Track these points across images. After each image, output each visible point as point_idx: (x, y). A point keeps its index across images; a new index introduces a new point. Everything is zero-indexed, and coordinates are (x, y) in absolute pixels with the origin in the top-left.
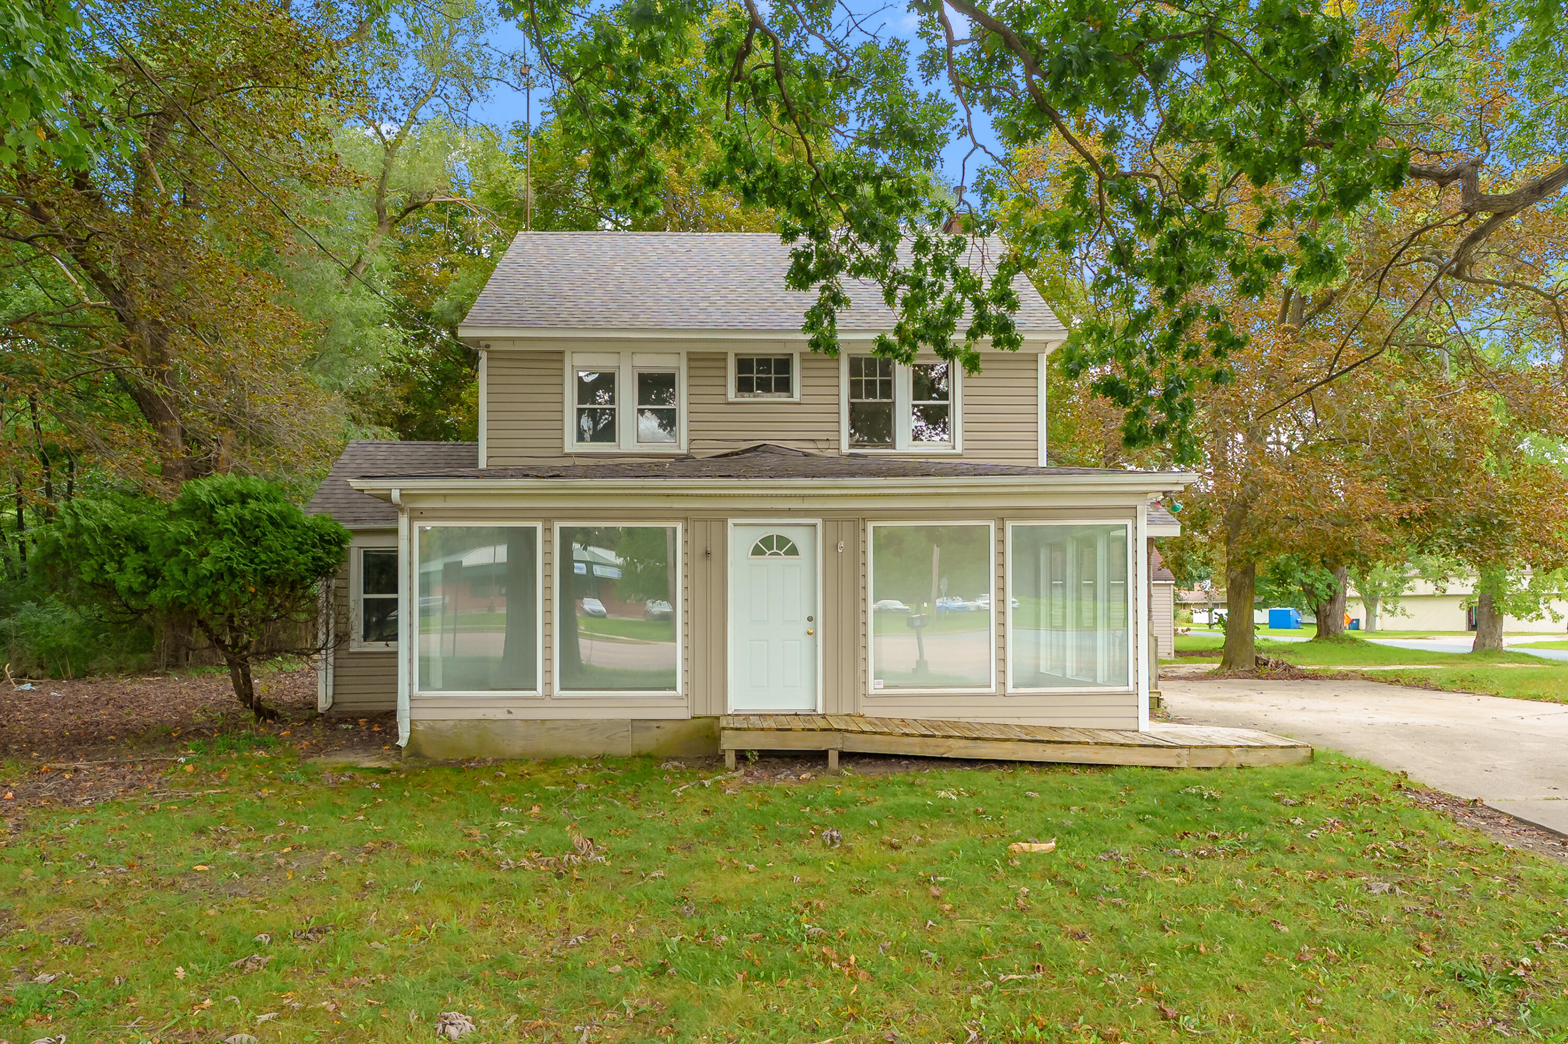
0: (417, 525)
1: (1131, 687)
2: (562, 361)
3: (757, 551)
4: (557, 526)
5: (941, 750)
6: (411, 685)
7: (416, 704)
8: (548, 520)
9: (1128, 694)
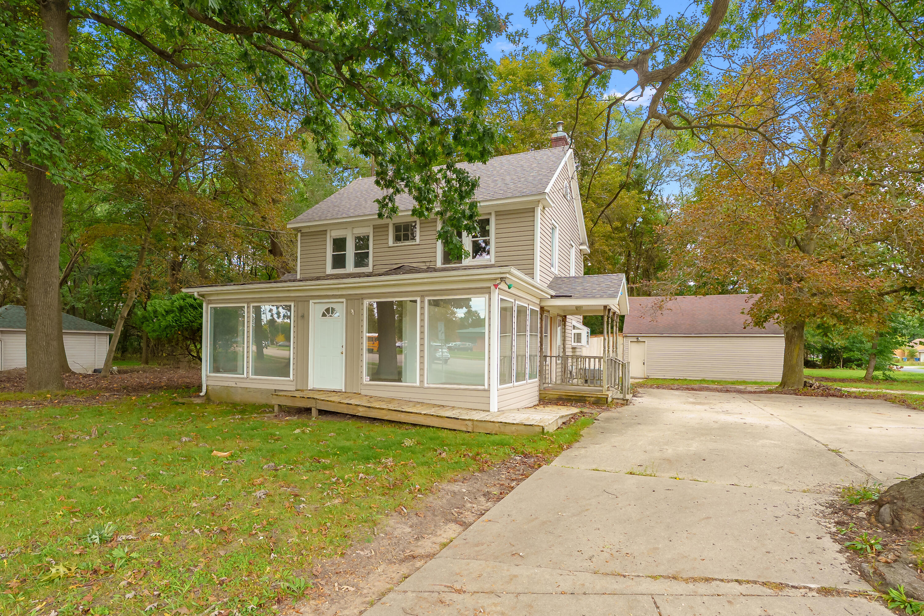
0: (210, 306)
1: (486, 387)
2: (326, 234)
3: (324, 315)
4: (252, 305)
5: (355, 412)
6: (207, 371)
7: (209, 379)
8: (248, 303)
9: (484, 390)
